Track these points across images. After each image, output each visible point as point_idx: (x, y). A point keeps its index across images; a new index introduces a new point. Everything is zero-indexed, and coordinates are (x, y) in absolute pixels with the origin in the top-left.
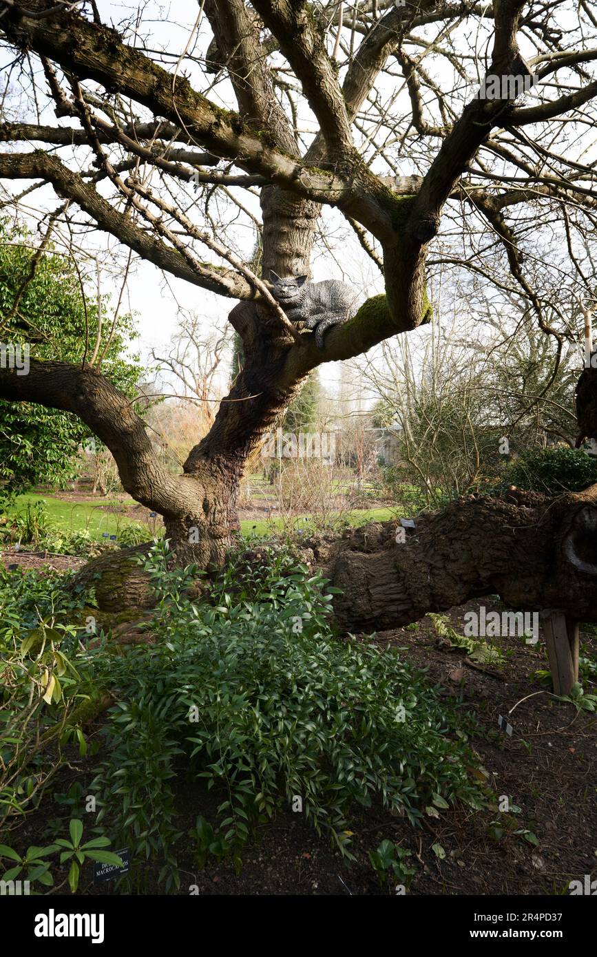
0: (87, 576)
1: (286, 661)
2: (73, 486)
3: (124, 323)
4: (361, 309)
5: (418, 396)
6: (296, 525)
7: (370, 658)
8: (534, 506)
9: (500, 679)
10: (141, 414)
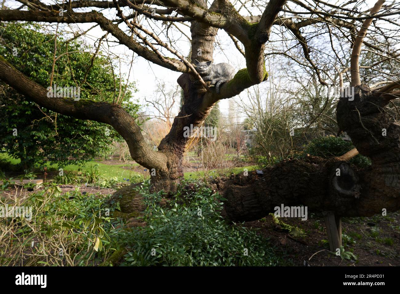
0: (116, 197)
1: (204, 234)
2: (110, 158)
3: (132, 85)
4: (236, 75)
5: (264, 115)
6: (209, 174)
7: (243, 233)
8: (318, 163)
9: (304, 244)
10: (140, 125)
